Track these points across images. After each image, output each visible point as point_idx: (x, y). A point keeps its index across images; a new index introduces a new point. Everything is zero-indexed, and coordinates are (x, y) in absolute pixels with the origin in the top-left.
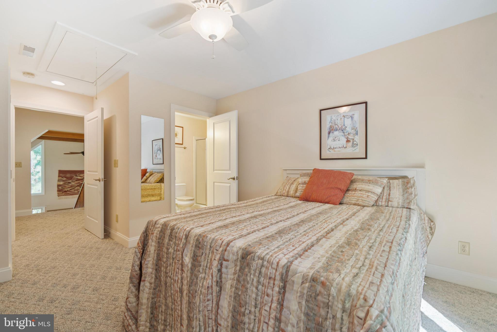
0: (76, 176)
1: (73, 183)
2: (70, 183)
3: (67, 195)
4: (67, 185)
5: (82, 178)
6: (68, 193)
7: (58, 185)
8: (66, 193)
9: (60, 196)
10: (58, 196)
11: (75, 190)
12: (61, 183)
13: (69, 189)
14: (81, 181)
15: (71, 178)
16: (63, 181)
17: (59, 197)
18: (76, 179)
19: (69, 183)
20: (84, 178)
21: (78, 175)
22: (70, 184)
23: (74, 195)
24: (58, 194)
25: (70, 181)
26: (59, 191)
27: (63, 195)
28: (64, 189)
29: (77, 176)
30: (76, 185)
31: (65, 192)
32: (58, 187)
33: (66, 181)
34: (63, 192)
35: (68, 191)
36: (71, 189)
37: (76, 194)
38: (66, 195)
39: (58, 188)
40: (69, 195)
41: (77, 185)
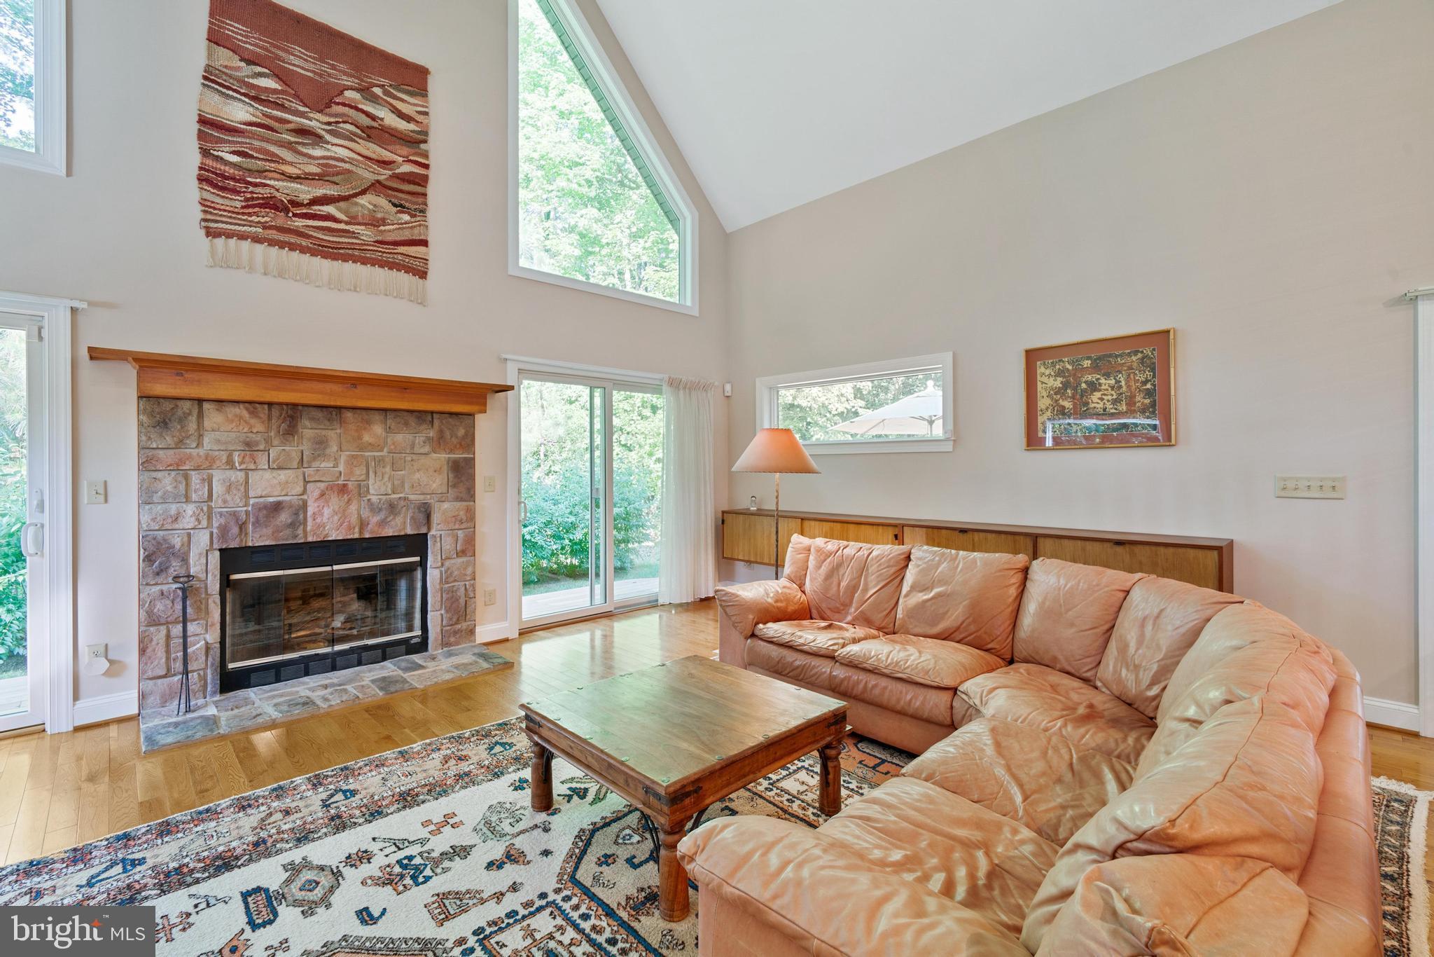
0: (365, 91)
1: (338, 150)
2: (317, 139)
3: (292, 247)
4: (289, 146)
5: (412, 127)
6: (299, 223)
7: (203, 121)
8: (281, 220)
9: (229, 235)
10: (210, 233)
11: (353, 220)
12: (239, 112)
13: (305, 192)
14: (405, 151)
15: (324, 98)
16: (257, 97)
17: (220, 242)
18: (366, 121)
19: (302, 132)
20: (426, 133)
21: (377, 91)
22: (317, 152)
23: (345, 258)
24: (203, 203)
25: (315, 122)
26: (209, 178)
27: (257, 240)
28: (261, 172)
29: (374, 99)
30: (368, 174)
31: (271, 204)
32: (201, 136)
33: (282, 107)
34: (250, 204)
35: (295, 204)
36: (320, 192)
37: (364, 261)
38: (282, 245)
39: (205, 152)
40: (303, 250)
41: (373, 177)
